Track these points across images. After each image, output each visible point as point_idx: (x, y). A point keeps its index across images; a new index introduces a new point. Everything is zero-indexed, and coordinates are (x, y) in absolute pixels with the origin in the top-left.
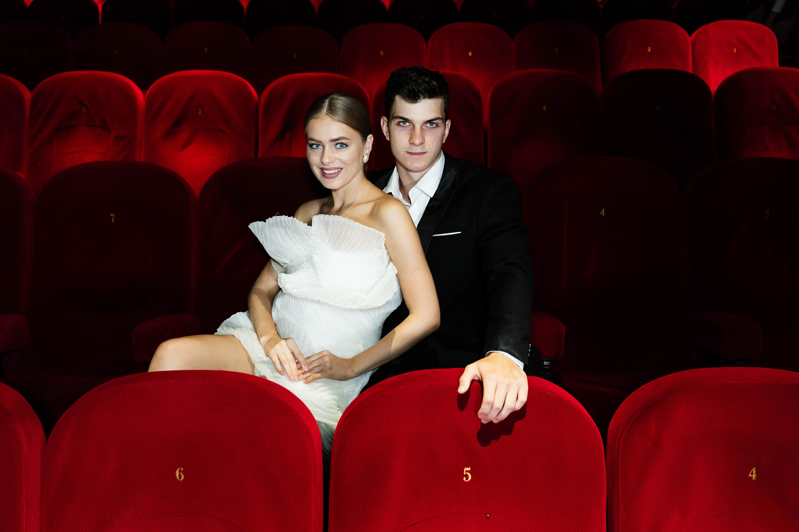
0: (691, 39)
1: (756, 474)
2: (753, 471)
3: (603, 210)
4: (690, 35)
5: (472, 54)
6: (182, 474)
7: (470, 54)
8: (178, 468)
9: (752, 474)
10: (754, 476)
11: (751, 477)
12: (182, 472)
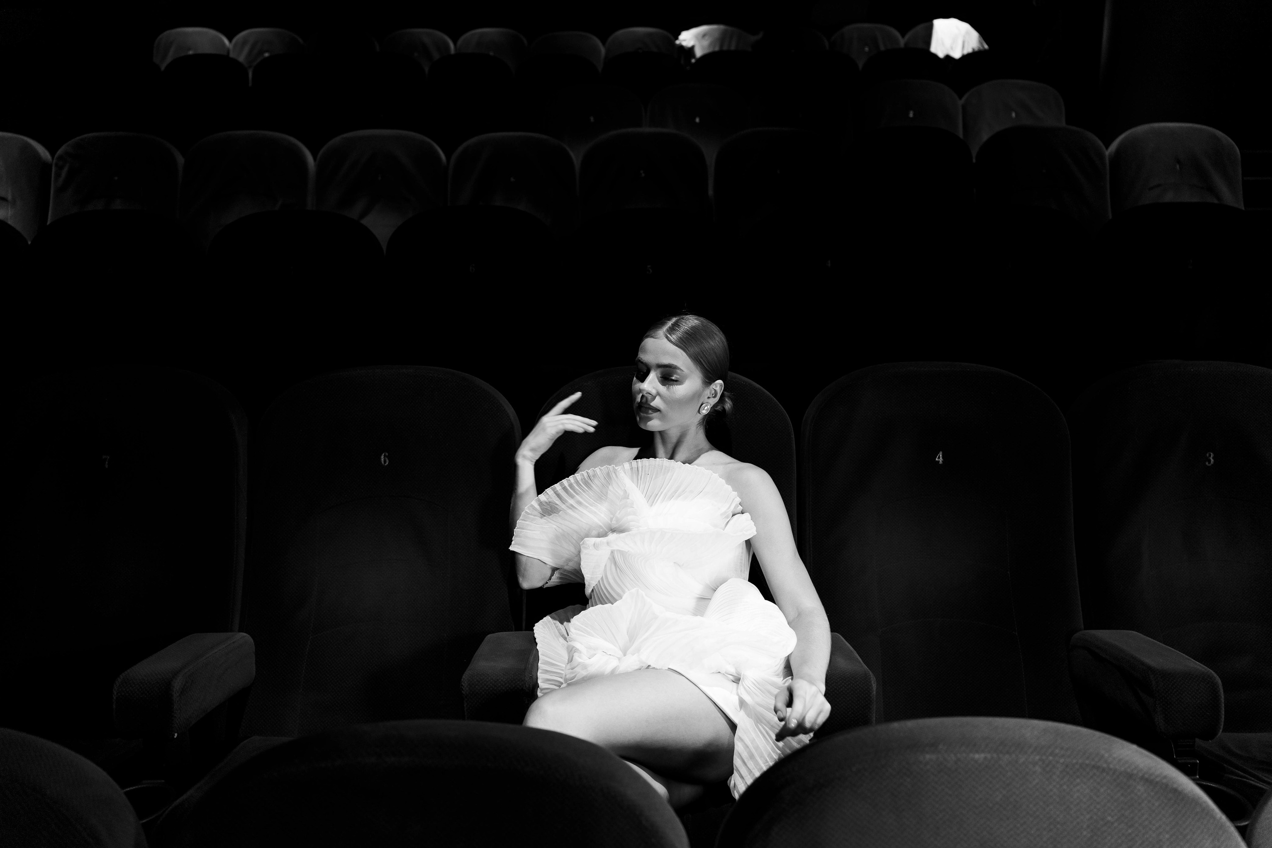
0: (961, 102)
1: (943, 458)
2: (939, 456)
3: (829, 262)
4: (960, 98)
5: (700, 120)
6: (387, 459)
7: (697, 120)
8: (381, 455)
9: (939, 458)
10: (941, 460)
11: (937, 461)
12: (387, 457)
